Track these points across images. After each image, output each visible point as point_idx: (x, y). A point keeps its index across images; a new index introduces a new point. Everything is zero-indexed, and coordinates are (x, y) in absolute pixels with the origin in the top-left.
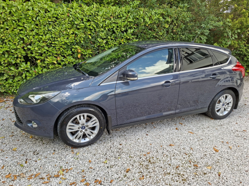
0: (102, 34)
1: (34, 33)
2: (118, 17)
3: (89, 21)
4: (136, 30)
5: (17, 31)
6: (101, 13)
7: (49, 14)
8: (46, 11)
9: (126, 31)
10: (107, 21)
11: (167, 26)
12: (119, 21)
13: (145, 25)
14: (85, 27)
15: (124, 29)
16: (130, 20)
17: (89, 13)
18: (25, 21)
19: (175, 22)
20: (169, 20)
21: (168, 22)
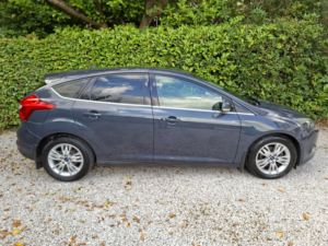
0: (188, 61)
1: (114, 62)
2: (210, 39)
3: (173, 46)
4: (233, 54)
5: (98, 61)
6: (187, 36)
7: (131, 42)
8: (128, 38)
9: (220, 55)
10: (195, 45)
11: (280, 46)
12: (211, 44)
13: (247, 47)
14: (169, 54)
15: (216, 53)
16: (226, 41)
17: (174, 37)
18: (106, 50)
19: (294, 40)
20: (284, 37)
21: (281, 41)
